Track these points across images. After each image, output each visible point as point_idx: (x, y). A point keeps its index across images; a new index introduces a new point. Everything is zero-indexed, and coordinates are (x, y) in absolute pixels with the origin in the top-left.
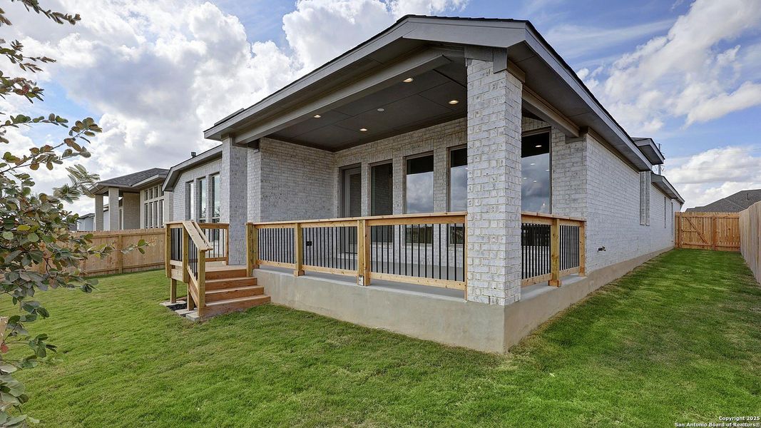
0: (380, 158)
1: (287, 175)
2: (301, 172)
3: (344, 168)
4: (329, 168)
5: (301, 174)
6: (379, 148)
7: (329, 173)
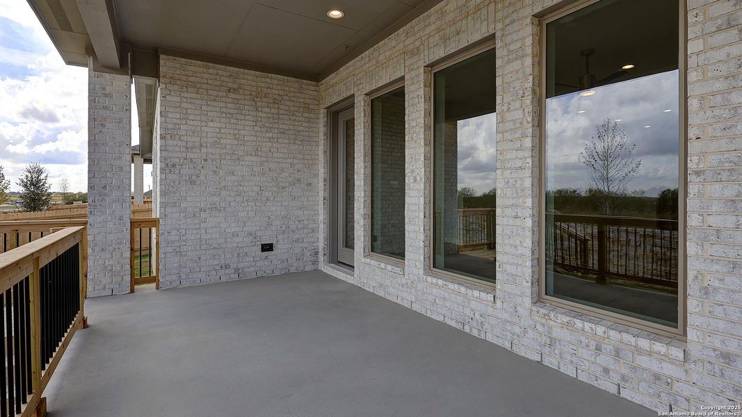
0: (384, 79)
1: (219, 125)
2: (251, 118)
3: (334, 108)
4: (310, 111)
5: (251, 123)
6: (381, 58)
7: (309, 120)
